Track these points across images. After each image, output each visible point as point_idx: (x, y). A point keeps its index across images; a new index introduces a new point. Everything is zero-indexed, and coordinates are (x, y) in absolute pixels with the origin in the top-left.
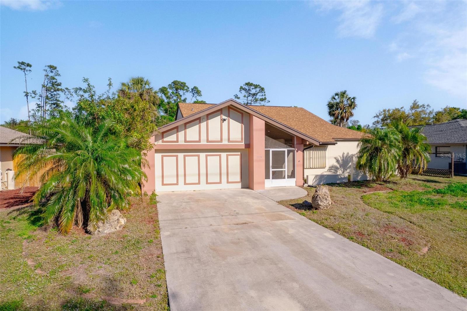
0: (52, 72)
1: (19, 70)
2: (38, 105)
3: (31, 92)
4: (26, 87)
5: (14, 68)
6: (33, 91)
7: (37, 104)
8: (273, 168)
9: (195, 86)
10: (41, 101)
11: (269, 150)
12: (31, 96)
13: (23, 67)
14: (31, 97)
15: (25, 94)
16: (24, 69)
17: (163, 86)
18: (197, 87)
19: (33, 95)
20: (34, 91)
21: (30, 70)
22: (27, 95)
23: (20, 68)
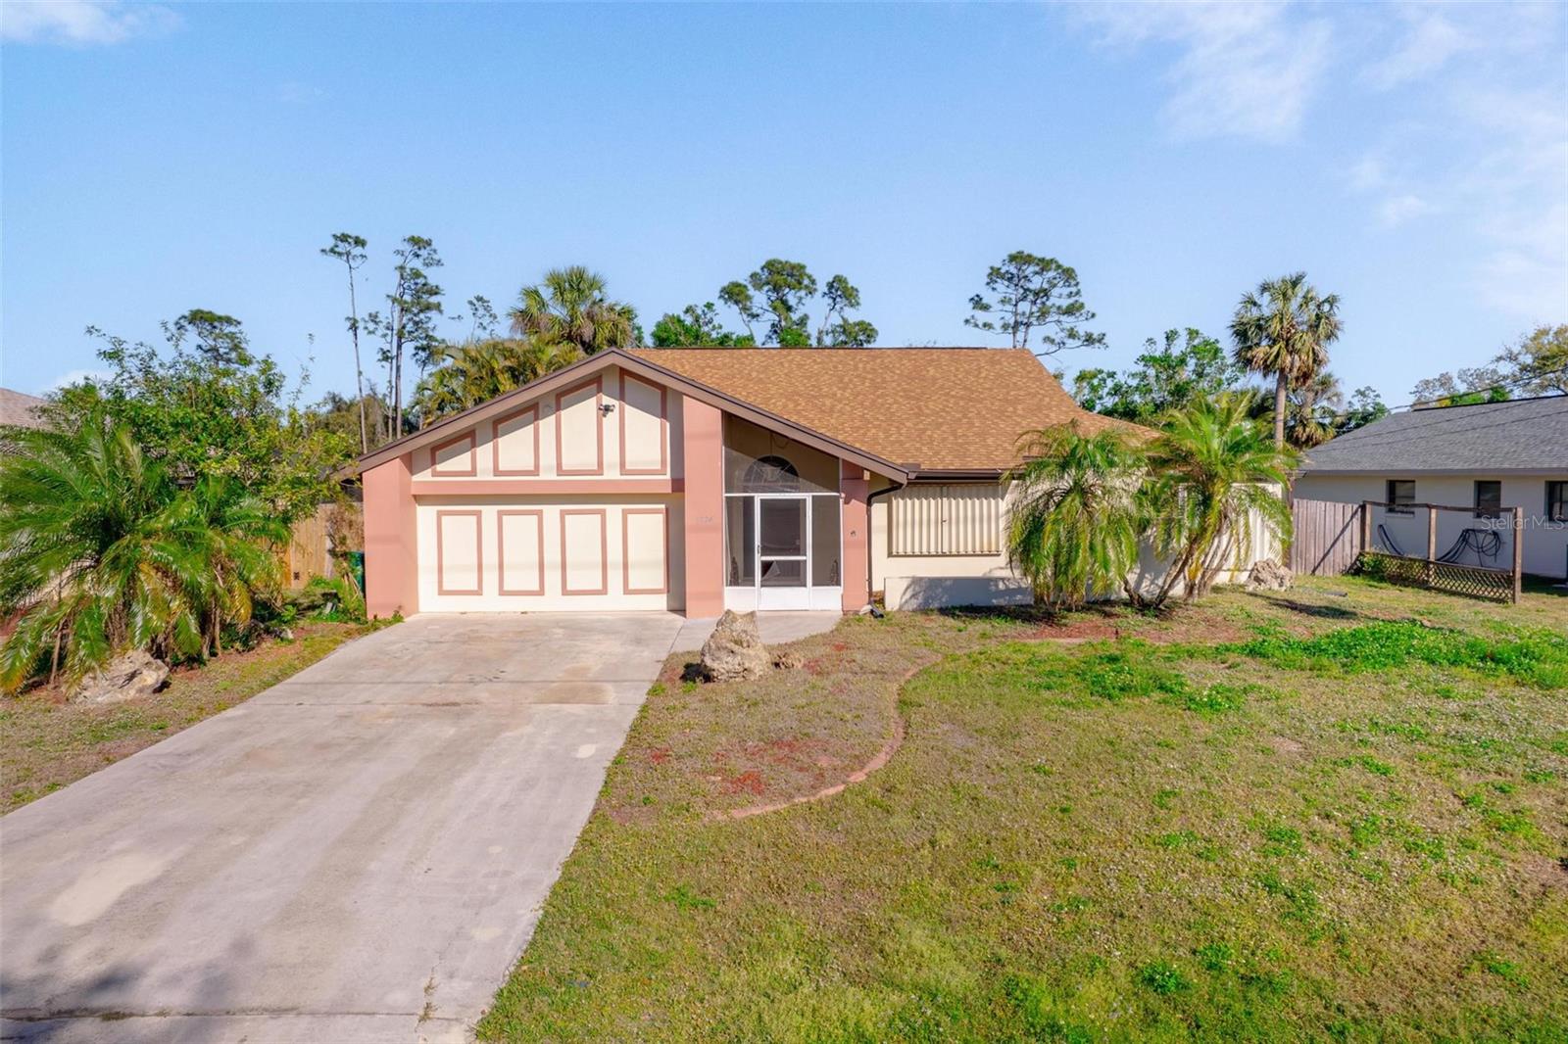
0: (418, 256)
1: (333, 258)
2: (384, 353)
3: (367, 319)
4: (353, 305)
5: (321, 254)
6: (370, 315)
7: (382, 349)
8: (765, 551)
9: (840, 274)
10: (389, 341)
11: (753, 498)
12: (366, 328)
13: (342, 247)
14: (366, 332)
15: (348, 324)
16: (348, 254)
17: (731, 281)
18: (845, 276)
19: (371, 326)
20: (373, 313)
21: (362, 256)
22: (354, 327)
23: (335, 253)
